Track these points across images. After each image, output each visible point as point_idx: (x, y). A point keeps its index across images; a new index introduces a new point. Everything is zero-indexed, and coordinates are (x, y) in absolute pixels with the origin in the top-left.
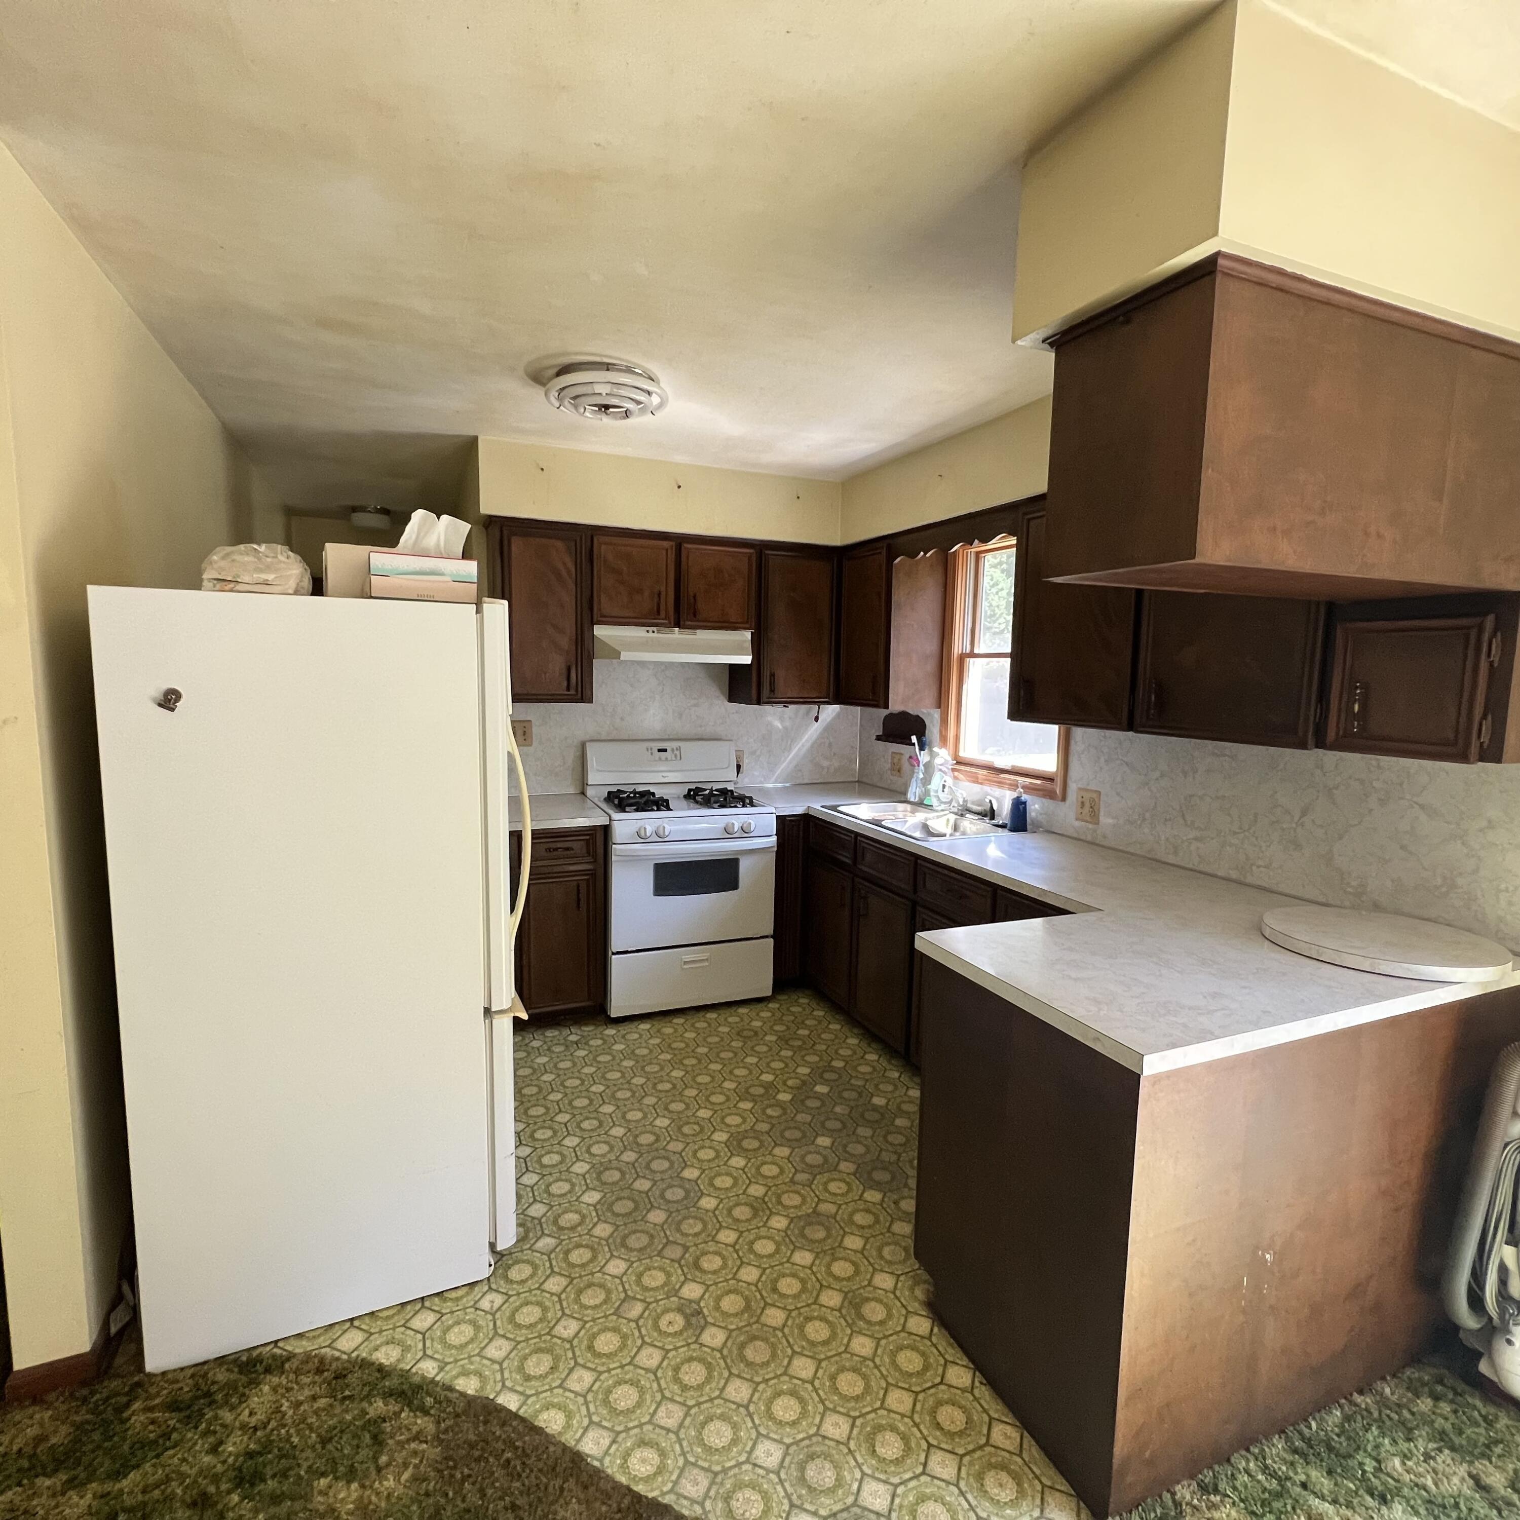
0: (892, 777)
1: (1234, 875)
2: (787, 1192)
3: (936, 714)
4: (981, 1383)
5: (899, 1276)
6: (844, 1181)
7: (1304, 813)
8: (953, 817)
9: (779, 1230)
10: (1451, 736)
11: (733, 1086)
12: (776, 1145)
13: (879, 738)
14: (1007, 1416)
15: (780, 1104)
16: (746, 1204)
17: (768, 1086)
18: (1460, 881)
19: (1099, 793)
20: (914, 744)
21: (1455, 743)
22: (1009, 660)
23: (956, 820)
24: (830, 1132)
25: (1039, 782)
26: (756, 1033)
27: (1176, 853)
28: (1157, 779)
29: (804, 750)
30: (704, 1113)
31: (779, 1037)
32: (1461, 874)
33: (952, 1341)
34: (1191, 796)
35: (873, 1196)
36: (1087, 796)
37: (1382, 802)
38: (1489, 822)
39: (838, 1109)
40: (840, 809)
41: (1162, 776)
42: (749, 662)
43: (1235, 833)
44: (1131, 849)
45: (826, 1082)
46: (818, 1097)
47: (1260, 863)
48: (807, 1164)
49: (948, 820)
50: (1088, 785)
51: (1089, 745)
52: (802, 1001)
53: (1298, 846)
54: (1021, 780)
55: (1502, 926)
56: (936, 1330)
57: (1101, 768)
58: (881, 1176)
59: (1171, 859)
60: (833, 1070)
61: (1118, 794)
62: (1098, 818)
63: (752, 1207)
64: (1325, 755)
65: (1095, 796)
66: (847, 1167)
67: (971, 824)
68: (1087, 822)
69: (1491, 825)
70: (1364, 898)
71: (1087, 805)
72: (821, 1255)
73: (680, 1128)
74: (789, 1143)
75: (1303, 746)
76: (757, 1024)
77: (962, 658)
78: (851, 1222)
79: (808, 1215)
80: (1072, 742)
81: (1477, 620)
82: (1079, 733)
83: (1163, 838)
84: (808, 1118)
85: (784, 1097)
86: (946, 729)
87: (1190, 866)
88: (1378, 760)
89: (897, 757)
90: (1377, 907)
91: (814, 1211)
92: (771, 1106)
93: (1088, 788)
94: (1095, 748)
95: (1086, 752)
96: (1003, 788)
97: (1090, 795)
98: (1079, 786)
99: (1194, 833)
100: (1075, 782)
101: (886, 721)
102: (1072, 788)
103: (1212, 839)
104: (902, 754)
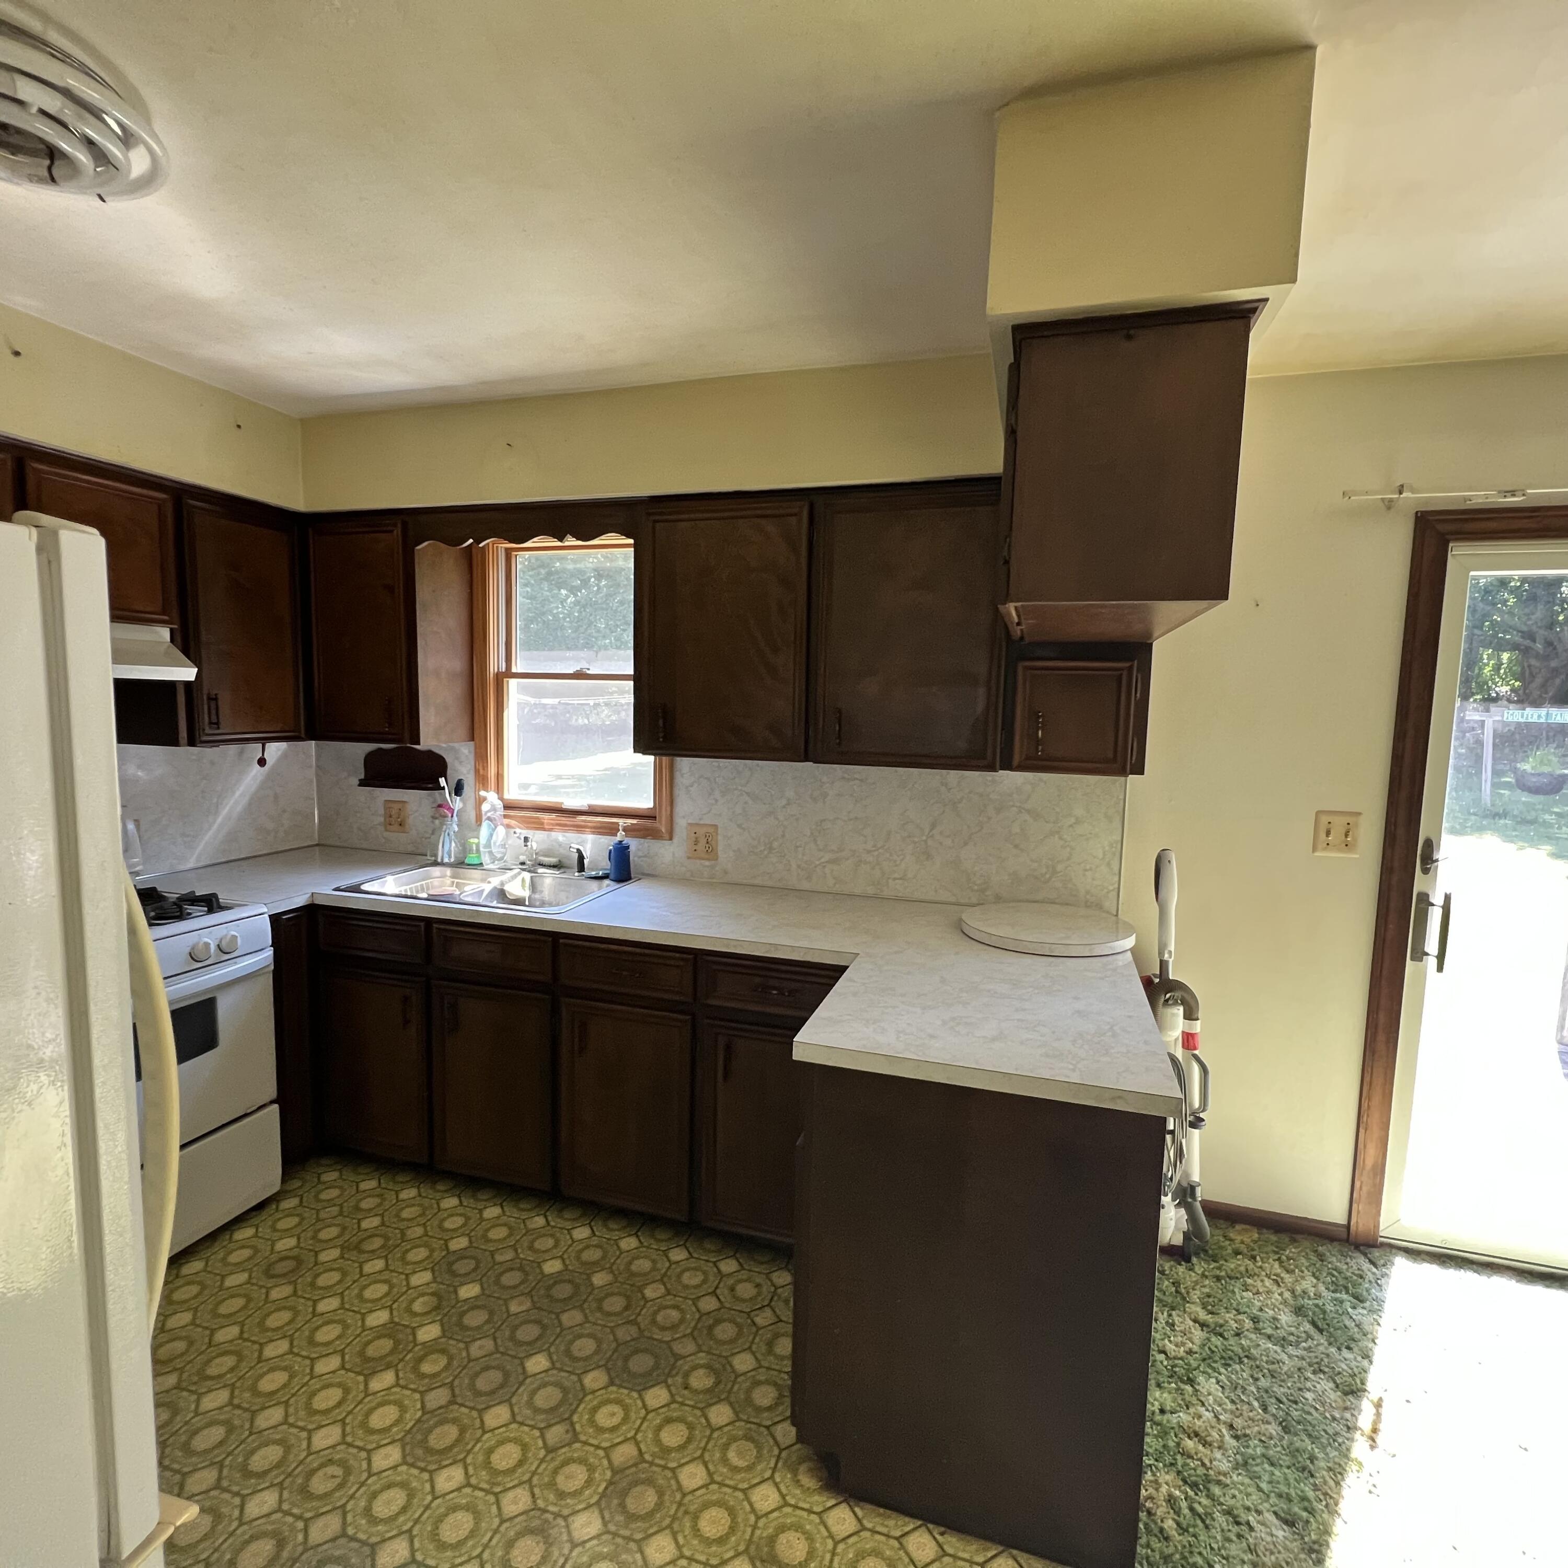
0: (386, 834)
1: (870, 890)
2: (556, 1472)
3: (466, 750)
4: (942, 1534)
5: (772, 1477)
6: (608, 1402)
7: (933, 826)
8: (527, 876)
9: (597, 1537)
10: (1110, 755)
11: (334, 1362)
12: (481, 1412)
13: (362, 783)
14: (986, 1550)
15: (431, 1348)
16: (520, 1535)
17: (390, 1330)
18: (1060, 867)
19: (716, 826)
20: (443, 788)
21: (1115, 759)
22: (632, 683)
23: (532, 877)
24: (533, 1347)
25: (635, 821)
26: (298, 1260)
27: (809, 878)
28: (784, 807)
29: (239, 808)
30: (326, 1438)
31: (342, 1247)
32: (1058, 862)
33: (882, 1510)
34: (822, 821)
35: (657, 1396)
36: (701, 831)
38: (1077, 819)
39: (514, 1308)
40: (365, 887)
41: (789, 803)
42: (192, 679)
43: (869, 852)
44: (757, 881)
45: (466, 1279)
46: (474, 1305)
47: (896, 875)
48: (546, 1411)
49: (523, 880)
50: (701, 819)
51: (701, 776)
52: (326, 1177)
53: (929, 856)
54: (621, 822)
55: (1088, 897)
56: (857, 1510)
57: (717, 801)
58: (642, 1363)
60: (461, 1255)
61: (739, 826)
62: (717, 853)
63: (531, 1531)
65: (711, 830)
66: (594, 1379)
67: (549, 878)
68: (703, 859)
69: (1078, 821)
70: (988, 893)
71: (703, 842)
72: (676, 1526)
73: (305, 1492)
74: (494, 1396)
75: (991, 768)
76: (286, 1244)
77: (500, 678)
78: (666, 1451)
79: (611, 1483)
80: (677, 775)
81: (1127, 665)
82: (685, 764)
83: (794, 866)
84: (488, 1344)
85: (429, 1332)
86: (485, 767)
87: (826, 889)
89: (396, 806)
90: (998, 899)
91: (615, 1472)
92: (420, 1360)
93: (702, 822)
94: (708, 779)
95: (696, 785)
96: (593, 833)
97: (705, 830)
98: (690, 821)
99: (827, 857)
100: (684, 817)
101: (370, 760)
102: (681, 824)
103: (847, 859)
104: (405, 802)
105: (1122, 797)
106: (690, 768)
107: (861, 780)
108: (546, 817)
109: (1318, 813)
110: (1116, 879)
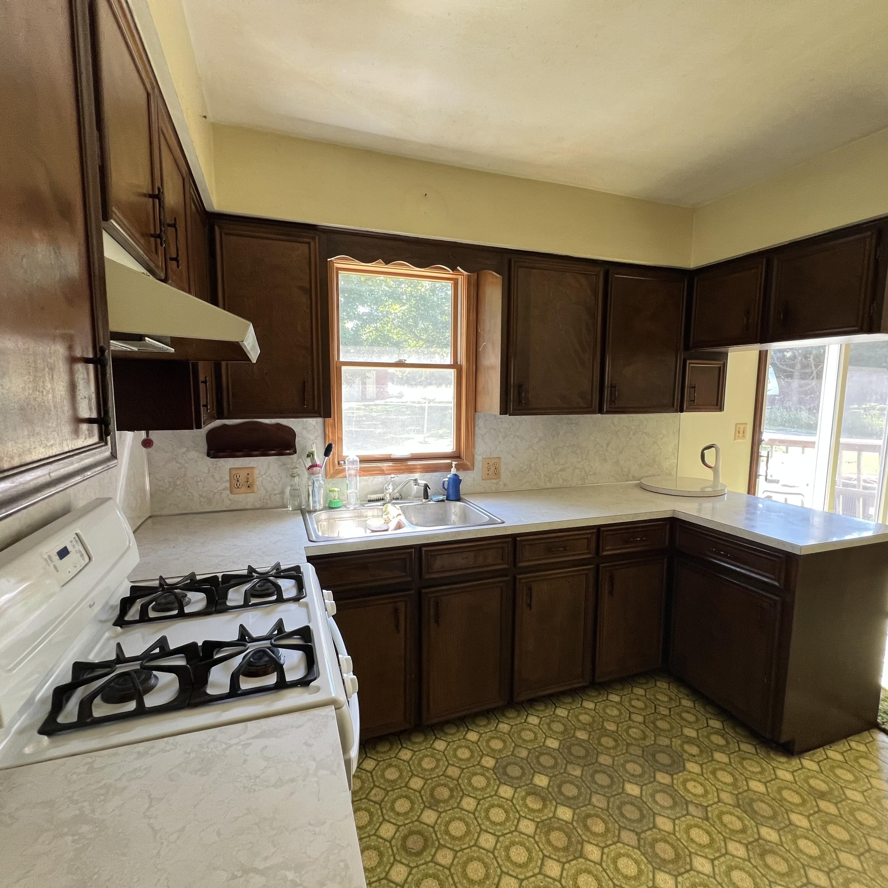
0: (232, 497)
1: (580, 483)
13: (208, 456)
19: (499, 458)
21: (717, 405)
27: (550, 481)
28: (537, 442)
34: (557, 448)
36: (491, 462)
37: (634, 434)
41: (540, 440)
43: (579, 462)
44: (523, 488)
45: (527, 776)
46: (556, 785)
47: (591, 473)
50: (491, 455)
51: (491, 428)
53: (605, 460)
57: (500, 442)
58: (663, 758)
59: (549, 485)
60: (501, 766)
61: (513, 456)
62: (500, 474)
64: (614, 417)
65: (497, 460)
68: (493, 479)
71: (493, 468)
77: (339, 366)
80: (477, 428)
83: (542, 476)
87: (558, 486)
88: (632, 417)
89: (244, 472)
93: (492, 457)
94: (495, 429)
95: (488, 434)
96: (421, 472)
97: (494, 461)
98: (484, 457)
99: (559, 467)
100: (480, 455)
101: (211, 436)
102: (478, 458)
103: (569, 468)
104: (253, 468)
105: (678, 423)
106: (484, 423)
107: (576, 424)
108: (385, 465)
109: (736, 424)
110: (676, 461)
